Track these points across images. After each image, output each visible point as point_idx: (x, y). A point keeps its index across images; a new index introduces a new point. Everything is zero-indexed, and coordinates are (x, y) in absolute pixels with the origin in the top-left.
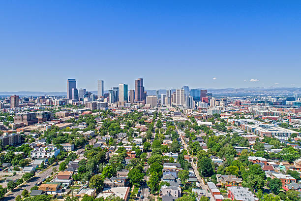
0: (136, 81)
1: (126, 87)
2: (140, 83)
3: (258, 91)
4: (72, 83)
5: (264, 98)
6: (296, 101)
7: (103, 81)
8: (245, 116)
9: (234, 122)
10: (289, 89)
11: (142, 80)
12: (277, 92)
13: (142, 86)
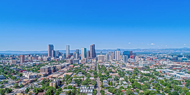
0: (91, 46)
1: (85, 49)
2: (93, 47)
3: (156, 51)
4: (51, 47)
5: (162, 56)
6: (183, 57)
7: (69, 46)
8: (163, 67)
9: (161, 71)
10: (173, 49)
11: (94, 45)
12: (167, 51)
13: (94, 49)
